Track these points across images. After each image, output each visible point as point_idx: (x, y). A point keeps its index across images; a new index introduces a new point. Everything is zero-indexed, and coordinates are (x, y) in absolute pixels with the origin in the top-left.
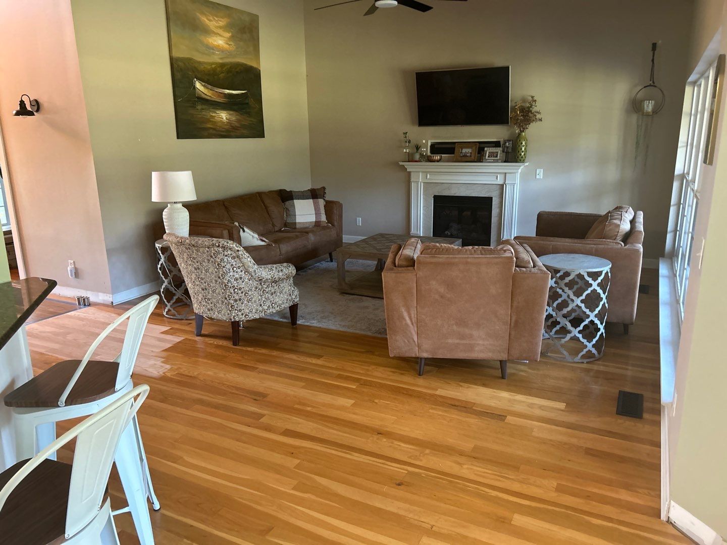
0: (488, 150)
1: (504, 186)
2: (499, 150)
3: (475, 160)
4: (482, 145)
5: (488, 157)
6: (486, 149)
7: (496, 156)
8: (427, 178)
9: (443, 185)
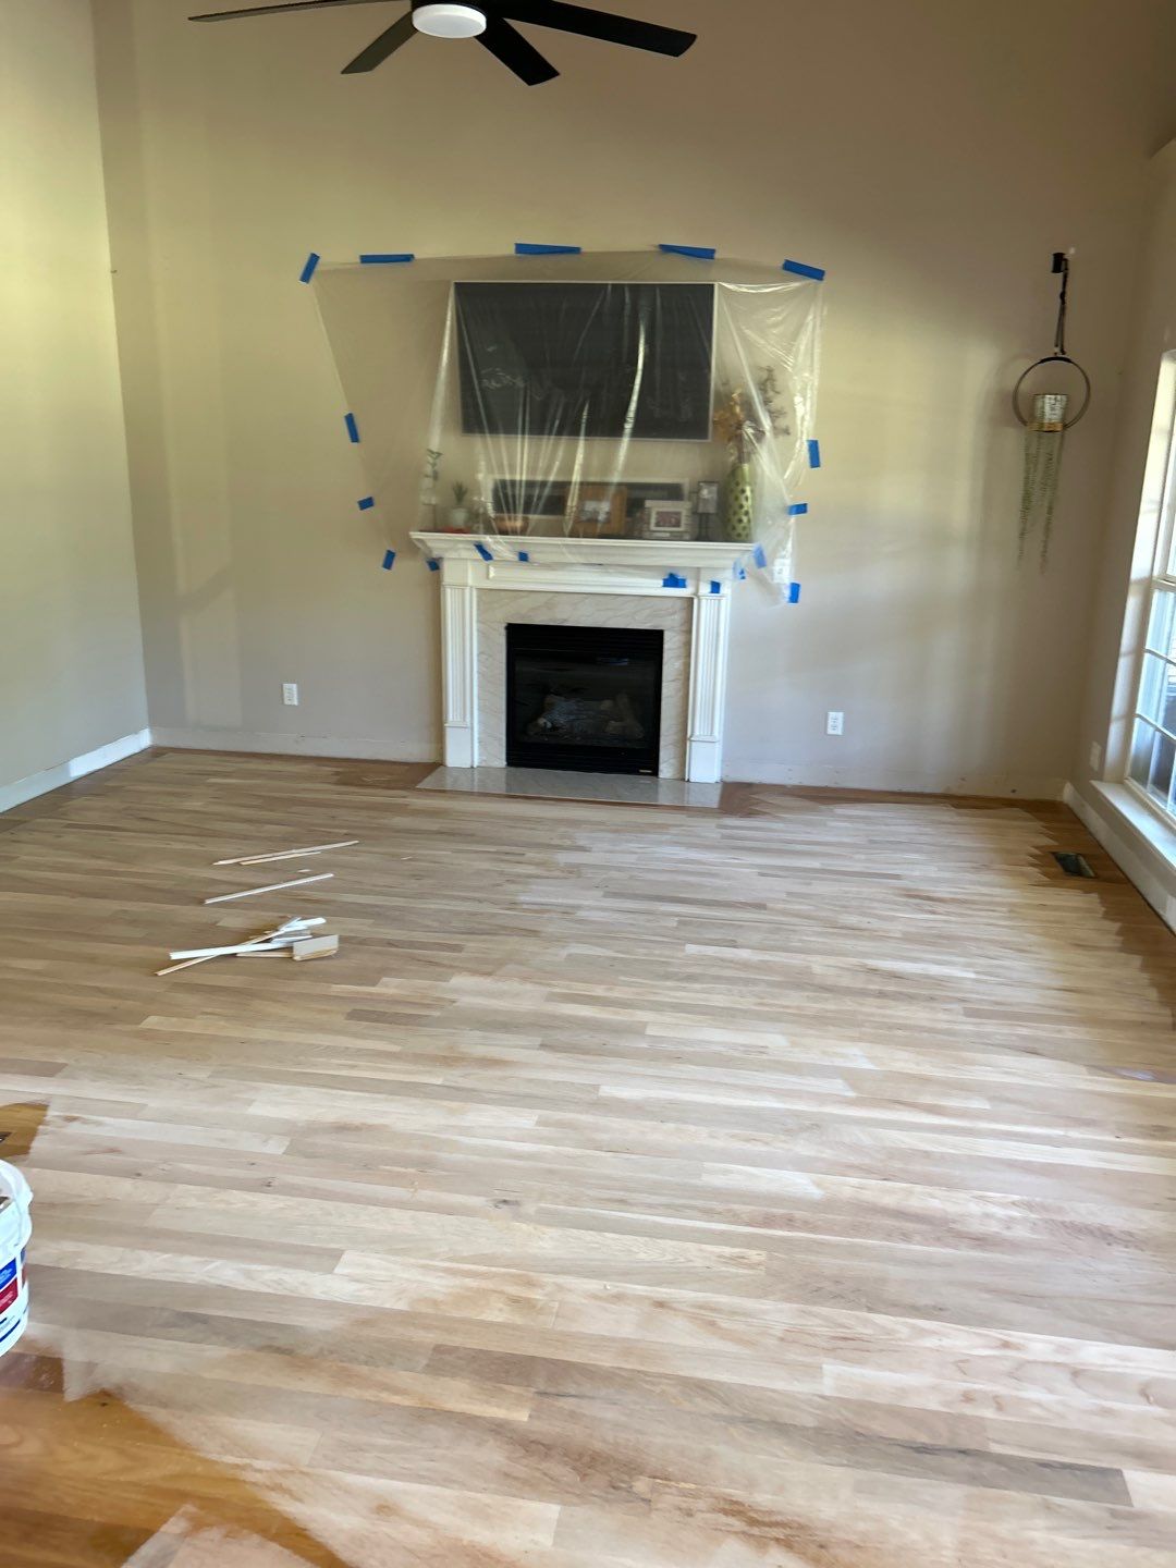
0: (655, 507)
1: (695, 601)
2: (683, 508)
3: (622, 533)
4: (637, 494)
5: (657, 525)
6: (648, 503)
7: (678, 524)
8: (488, 577)
9: (533, 595)
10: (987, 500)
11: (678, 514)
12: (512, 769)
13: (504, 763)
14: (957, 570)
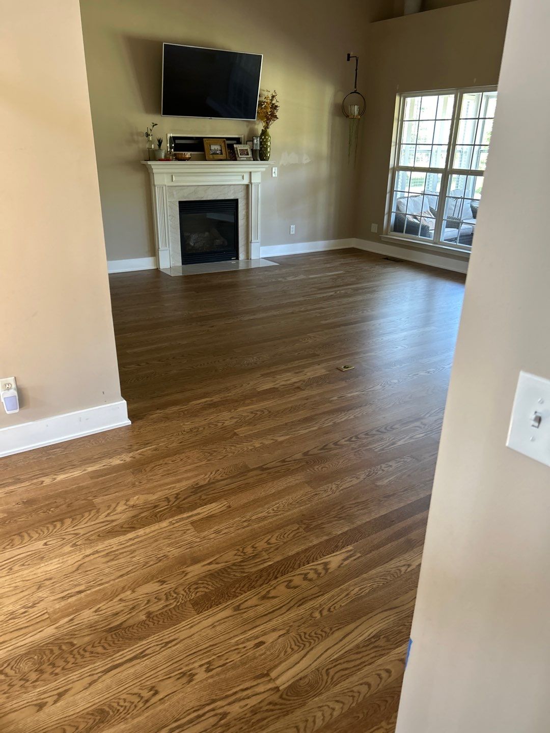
0: (237, 147)
1: (250, 185)
2: (248, 147)
4: (230, 142)
5: (241, 155)
6: (235, 146)
7: (248, 154)
8: (172, 181)
9: (189, 187)
10: (332, 144)
11: (247, 150)
12: (184, 266)
13: (180, 264)
14: (324, 169)
